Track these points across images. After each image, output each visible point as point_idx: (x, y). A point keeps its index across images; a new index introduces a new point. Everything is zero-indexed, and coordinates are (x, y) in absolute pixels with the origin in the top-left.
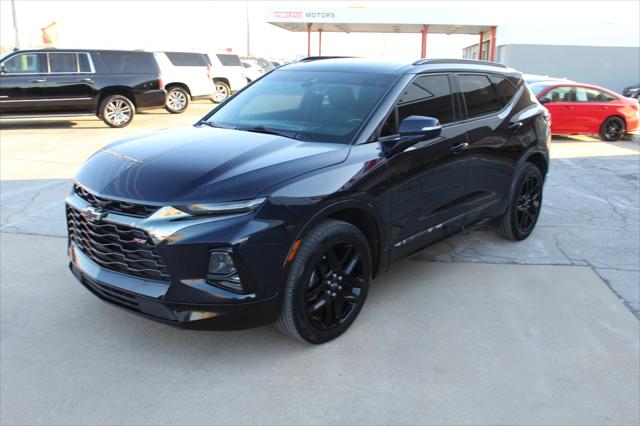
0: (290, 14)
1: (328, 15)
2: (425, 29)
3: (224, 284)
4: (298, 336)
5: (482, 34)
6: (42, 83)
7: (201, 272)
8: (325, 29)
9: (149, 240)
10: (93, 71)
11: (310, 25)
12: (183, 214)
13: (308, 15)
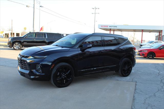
0: (105, 26)
1: (115, 27)
2: (143, 31)
3: (39, 71)
4: (54, 85)
5: (159, 32)
6: (35, 40)
7: (35, 69)
8: (115, 30)
9: (27, 63)
10: (47, 38)
11: (111, 29)
12: (33, 58)
13: (110, 27)
